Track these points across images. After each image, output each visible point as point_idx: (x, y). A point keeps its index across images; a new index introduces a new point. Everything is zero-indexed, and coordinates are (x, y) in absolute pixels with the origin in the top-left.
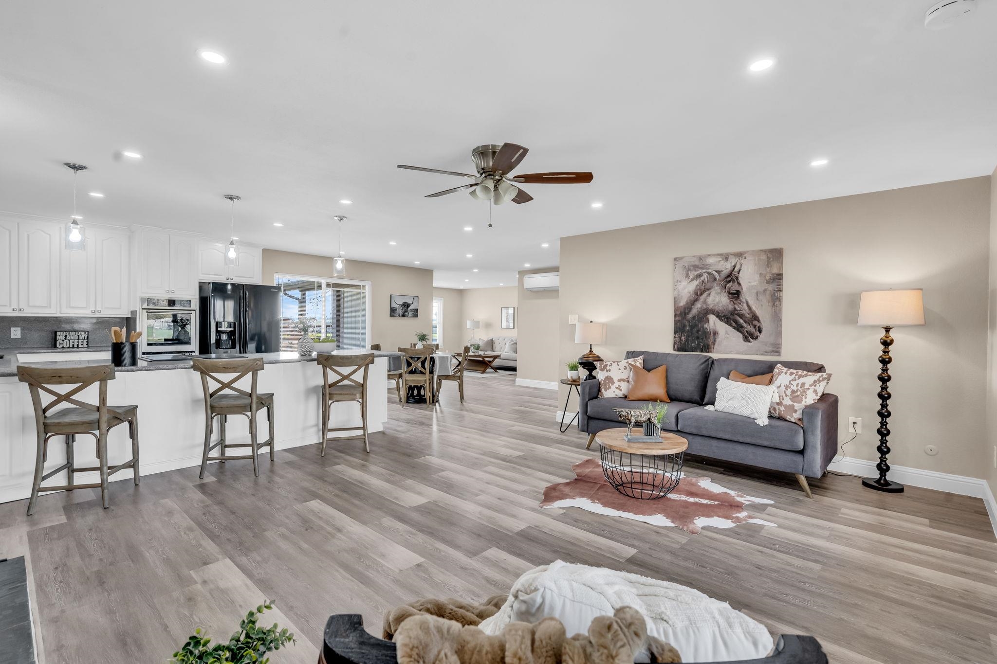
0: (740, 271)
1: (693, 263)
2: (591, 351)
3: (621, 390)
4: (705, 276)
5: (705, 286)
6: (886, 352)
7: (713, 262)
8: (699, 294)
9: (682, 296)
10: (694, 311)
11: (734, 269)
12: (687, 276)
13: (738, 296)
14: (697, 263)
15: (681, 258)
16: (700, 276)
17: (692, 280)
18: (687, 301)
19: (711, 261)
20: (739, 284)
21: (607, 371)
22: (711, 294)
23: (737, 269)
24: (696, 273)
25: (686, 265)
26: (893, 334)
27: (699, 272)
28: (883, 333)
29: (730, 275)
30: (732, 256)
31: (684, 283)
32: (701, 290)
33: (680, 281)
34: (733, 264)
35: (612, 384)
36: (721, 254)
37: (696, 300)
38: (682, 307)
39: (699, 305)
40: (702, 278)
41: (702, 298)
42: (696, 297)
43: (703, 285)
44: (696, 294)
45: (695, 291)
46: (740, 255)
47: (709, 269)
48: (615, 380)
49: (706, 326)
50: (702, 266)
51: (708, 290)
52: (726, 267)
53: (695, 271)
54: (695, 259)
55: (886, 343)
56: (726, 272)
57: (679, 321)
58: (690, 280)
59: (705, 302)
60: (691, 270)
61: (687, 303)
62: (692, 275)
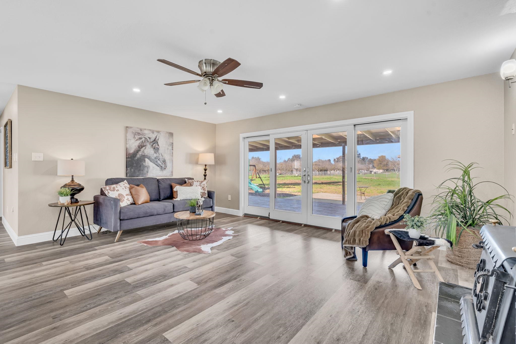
0: (158, 139)
1: (137, 131)
2: (73, 180)
3: (129, 201)
4: (143, 139)
5: (143, 144)
6: (205, 173)
7: (147, 133)
8: (140, 147)
9: (132, 148)
10: (138, 156)
11: (156, 138)
12: (134, 137)
13: (158, 150)
14: (139, 132)
15: (131, 127)
16: (141, 138)
17: (137, 140)
18: (134, 151)
19: (146, 132)
20: (158, 145)
21: (117, 191)
22: (146, 148)
23: (157, 139)
24: (139, 137)
25: (134, 131)
26: (207, 167)
27: (140, 136)
28: (204, 167)
29: (155, 140)
30: (155, 132)
31: (133, 141)
32: (141, 146)
33: (131, 140)
34: (156, 136)
35: (124, 198)
36: (151, 130)
37: (139, 150)
38: (131, 153)
39: (140, 153)
40: (142, 140)
41: (142, 149)
42: (139, 149)
43: (143, 143)
44: (139, 147)
45: (138, 146)
46: (158, 132)
47: (145, 136)
48: (125, 196)
49: (144, 164)
50: (142, 134)
51: (145, 146)
52: (153, 136)
53: (139, 135)
54: (138, 129)
55: (205, 170)
56: (152, 139)
57: (130, 161)
58: (136, 140)
59: (143, 152)
60: (136, 135)
61: (134, 152)
62: (137, 137)
